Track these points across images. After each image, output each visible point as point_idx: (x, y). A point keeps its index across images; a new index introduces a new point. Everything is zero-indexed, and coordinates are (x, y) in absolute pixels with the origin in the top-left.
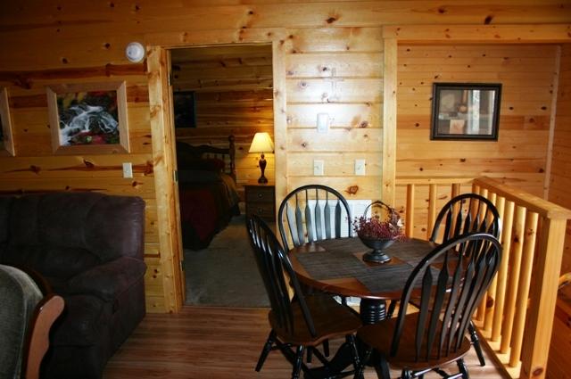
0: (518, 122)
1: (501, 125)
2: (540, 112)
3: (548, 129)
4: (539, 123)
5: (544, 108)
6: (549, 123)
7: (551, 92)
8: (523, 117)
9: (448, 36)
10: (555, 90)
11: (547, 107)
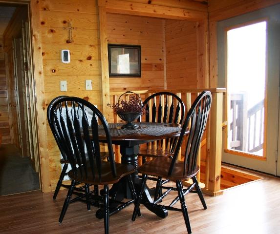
0: (149, 67)
1: (142, 69)
2: (159, 62)
3: (163, 70)
4: (159, 67)
5: (160, 60)
6: (163, 67)
7: (163, 51)
8: (152, 64)
9: (132, 9)
10: (165, 50)
11: (162, 59)
